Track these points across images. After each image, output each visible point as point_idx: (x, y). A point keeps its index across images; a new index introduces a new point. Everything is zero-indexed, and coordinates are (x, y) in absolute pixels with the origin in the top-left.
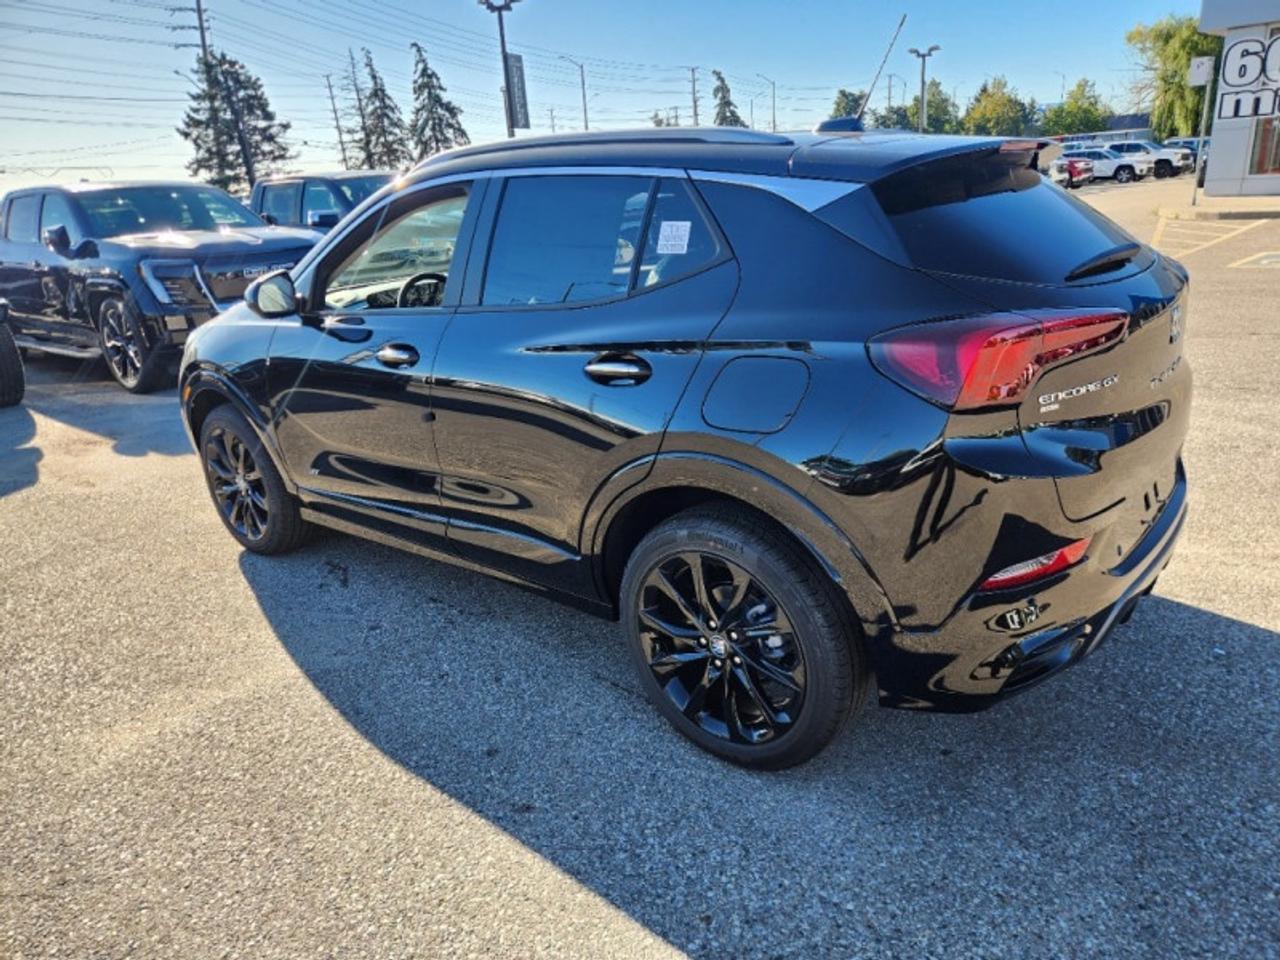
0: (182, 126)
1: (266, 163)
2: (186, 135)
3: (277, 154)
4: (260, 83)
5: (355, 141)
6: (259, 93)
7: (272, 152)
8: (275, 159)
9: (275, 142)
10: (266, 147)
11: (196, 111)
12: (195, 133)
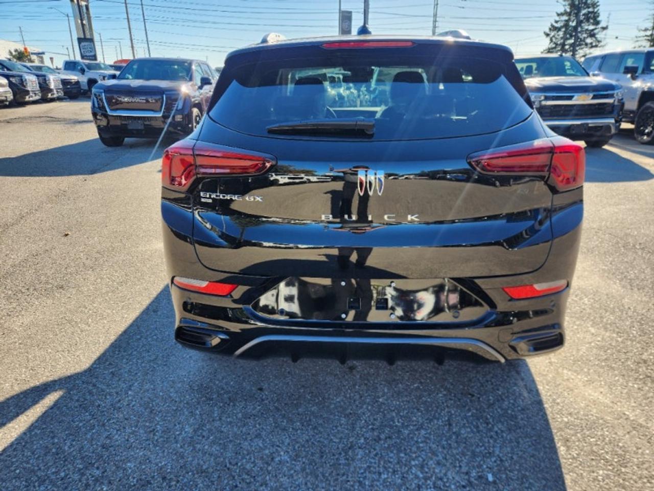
0: (547, 31)
1: (585, 49)
2: (547, 35)
3: (594, 44)
4: (598, 4)
5: (646, 36)
6: (596, 10)
7: (591, 43)
8: (592, 47)
9: (596, 38)
10: (589, 41)
11: (556, 22)
12: (552, 34)
